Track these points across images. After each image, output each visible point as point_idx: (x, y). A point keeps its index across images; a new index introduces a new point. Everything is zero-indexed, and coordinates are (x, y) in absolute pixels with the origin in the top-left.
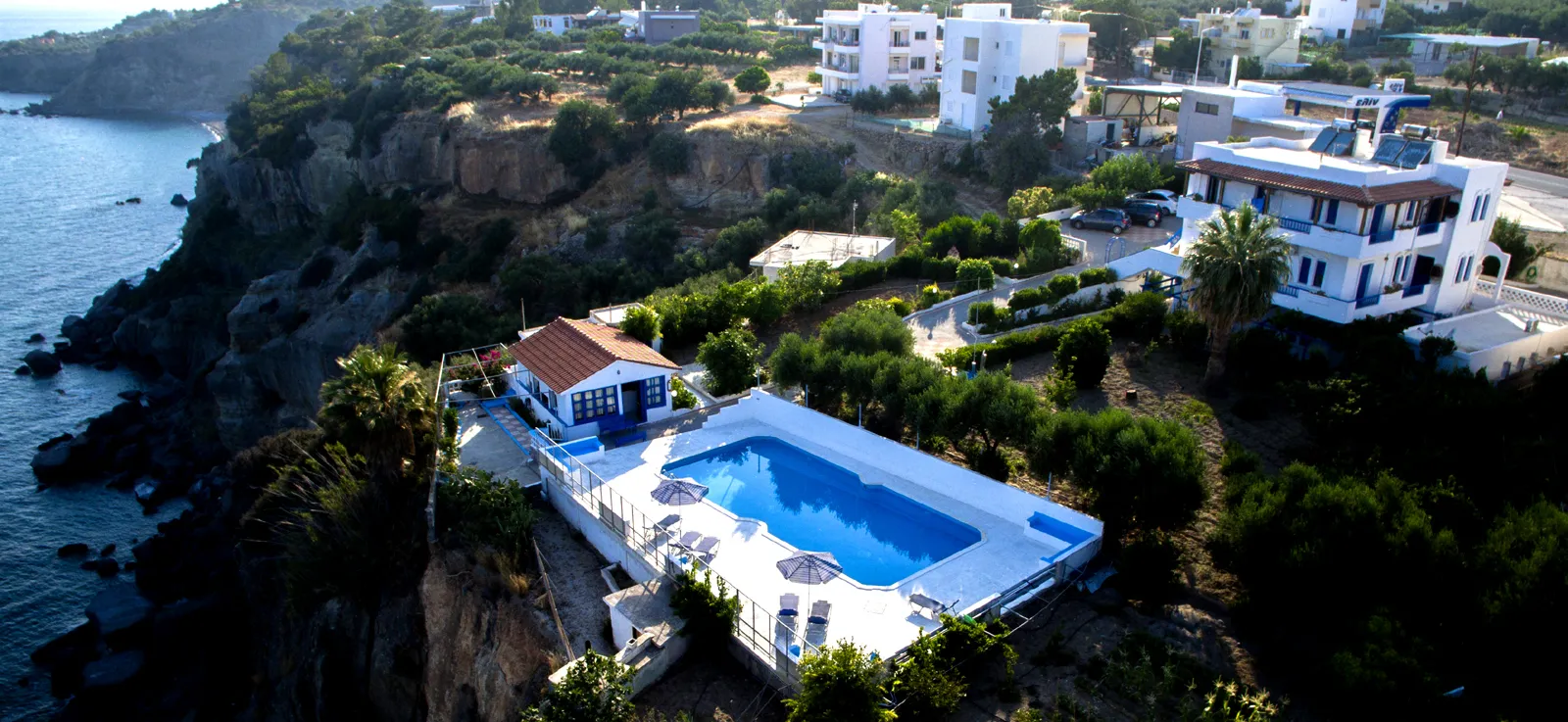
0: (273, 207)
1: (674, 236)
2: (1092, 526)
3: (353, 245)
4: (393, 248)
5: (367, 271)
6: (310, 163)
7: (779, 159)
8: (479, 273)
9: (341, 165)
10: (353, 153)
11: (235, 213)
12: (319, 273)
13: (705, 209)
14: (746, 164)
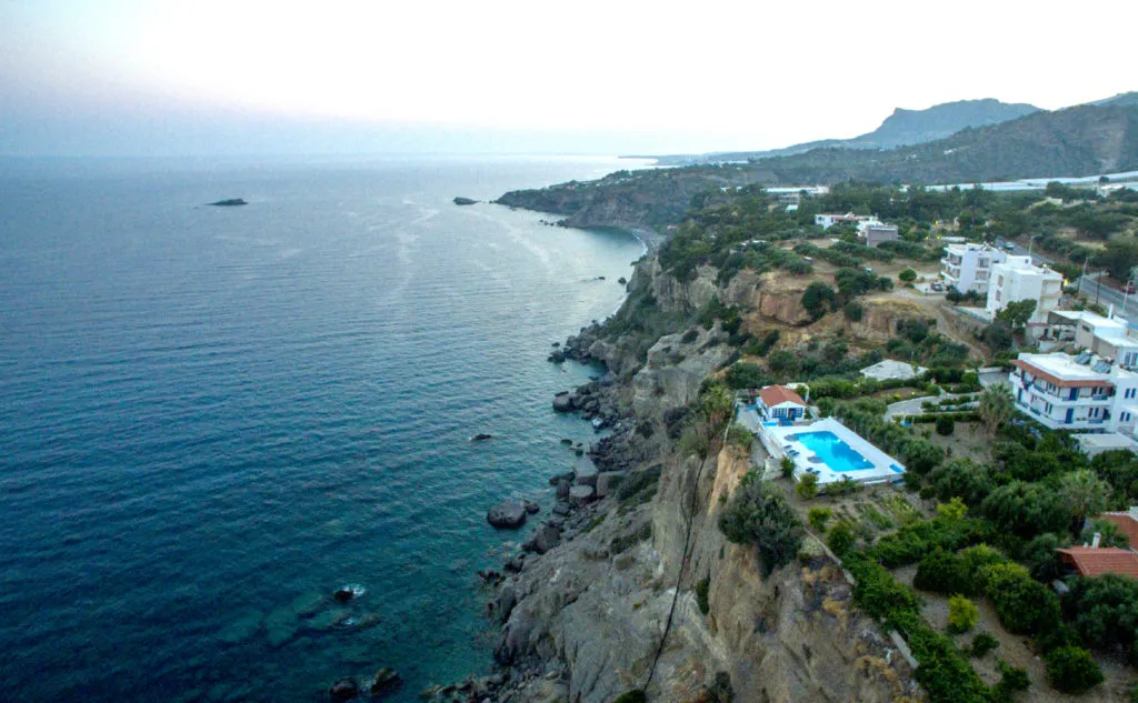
0: (673, 300)
1: (846, 351)
2: (903, 468)
3: (708, 328)
4: (727, 334)
5: (713, 343)
6: (694, 283)
7: (902, 321)
8: (761, 353)
9: (709, 287)
10: (716, 283)
11: (655, 300)
12: (691, 338)
13: (865, 339)
14: (887, 321)
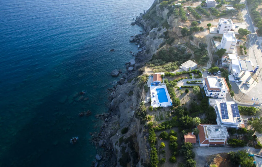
0: (160, 14)
1: (186, 50)
3: (163, 28)
5: (162, 36)
6: (164, 12)
7: (200, 43)
8: (170, 44)
10: (167, 16)
11: (156, 12)
12: (159, 30)
13: (193, 45)
14: (198, 42)
